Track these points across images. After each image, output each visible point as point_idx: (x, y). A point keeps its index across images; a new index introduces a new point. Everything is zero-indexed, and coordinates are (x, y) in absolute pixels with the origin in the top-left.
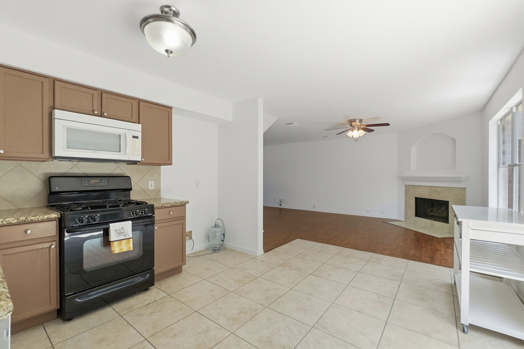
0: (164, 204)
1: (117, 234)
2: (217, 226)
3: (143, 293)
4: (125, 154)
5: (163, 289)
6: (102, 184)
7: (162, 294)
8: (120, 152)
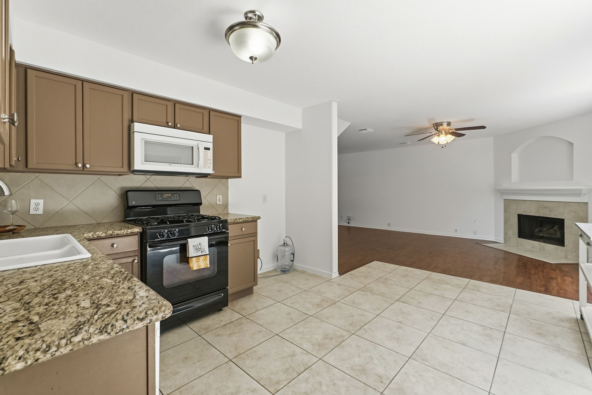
0: (237, 219)
1: (195, 250)
2: (285, 244)
3: (216, 313)
4: (198, 167)
5: (236, 310)
6: (175, 199)
7: (237, 316)
8: (193, 164)
